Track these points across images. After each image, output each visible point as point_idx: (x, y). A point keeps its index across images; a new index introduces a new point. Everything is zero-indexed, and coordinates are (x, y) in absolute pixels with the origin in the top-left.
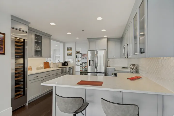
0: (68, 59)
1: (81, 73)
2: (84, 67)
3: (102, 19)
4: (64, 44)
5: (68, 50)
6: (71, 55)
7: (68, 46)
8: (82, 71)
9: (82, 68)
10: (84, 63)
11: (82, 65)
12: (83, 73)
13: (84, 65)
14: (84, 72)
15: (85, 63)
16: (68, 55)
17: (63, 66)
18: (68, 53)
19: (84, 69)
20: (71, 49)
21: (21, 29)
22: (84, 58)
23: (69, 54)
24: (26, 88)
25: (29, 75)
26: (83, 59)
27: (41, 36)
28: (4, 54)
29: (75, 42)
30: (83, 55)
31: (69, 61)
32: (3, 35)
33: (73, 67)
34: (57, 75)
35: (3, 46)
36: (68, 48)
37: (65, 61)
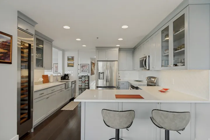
0: (69, 72)
1: (80, 89)
2: (84, 81)
3: (127, 27)
4: (64, 51)
5: (69, 59)
6: (73, 66)
7: (68, 54)
8: (81, 86)
9: (81, 82)
10: (83, 76)
11: (81, 78)
12: (82, 89)
13: (84, 78)
14: (84, 87)
15: (85, 76)
16: (68, 66)
17: (63, 80)
18: (69, 63)
19: (84, 83)
20: (73, 58)
21: (27, 31)
22: (84, 70)
23: (70, 65)
24: (32, 108)
25: (35, 92)
26: (82, 71)
27: (43, 41)
28: (11, 63)
29: (78, 50)
30: (82, 67)
31: (70, 74)
32: (9, 38)
33: (75, 81)
34: (61, 91)
35: (10, 52)
36: (69, 57)
37: (65, 73)
